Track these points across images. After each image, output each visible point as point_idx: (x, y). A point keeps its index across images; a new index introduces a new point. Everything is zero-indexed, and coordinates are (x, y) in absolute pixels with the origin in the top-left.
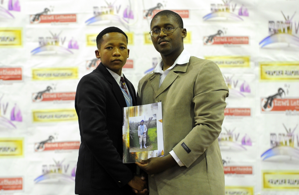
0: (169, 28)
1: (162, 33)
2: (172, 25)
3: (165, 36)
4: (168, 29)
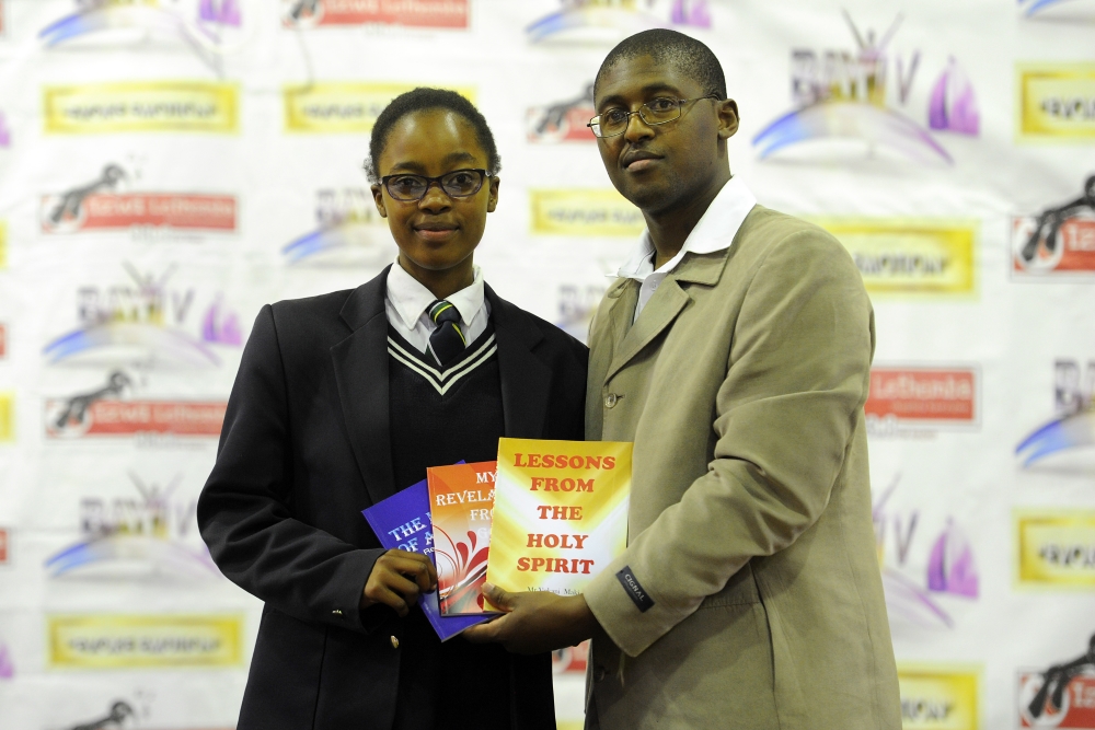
0: (664, 104)
1: (634, 126)
2: (674, 91)
3: (647, 137)
4: (658, 105)
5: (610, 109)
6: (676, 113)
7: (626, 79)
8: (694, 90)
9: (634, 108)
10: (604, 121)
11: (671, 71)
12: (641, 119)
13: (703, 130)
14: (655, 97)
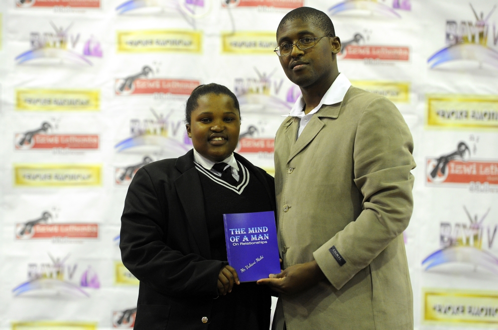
0: (307, 40)
1: (295, 50)
2: (312, 34)
3: (301, 55)
4: (305, 41)
5: (284, 43)
6: (312, 44)
7: (291, 29)
8: (320, 33)
9: (294, 43)
10: (281, 49)
11: (312, 26)
12: (298, 47)
13: (325, 51)
14: (304, 37)
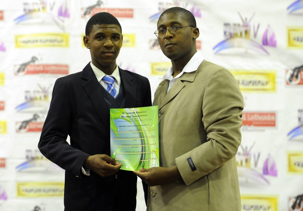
0: (177, 27)
1: (168, 34)
2: (180, 24)
3: (171, 37)
4: (175, 28)
5: (161, 29)
6: (180, 30)
7: (166, 20)
8: (185, 24)
9: (168, 28)
10: (160, 32)
11: (179, 18)
12: (169, 31)
13: (188, 36)
14: (173, 25)
